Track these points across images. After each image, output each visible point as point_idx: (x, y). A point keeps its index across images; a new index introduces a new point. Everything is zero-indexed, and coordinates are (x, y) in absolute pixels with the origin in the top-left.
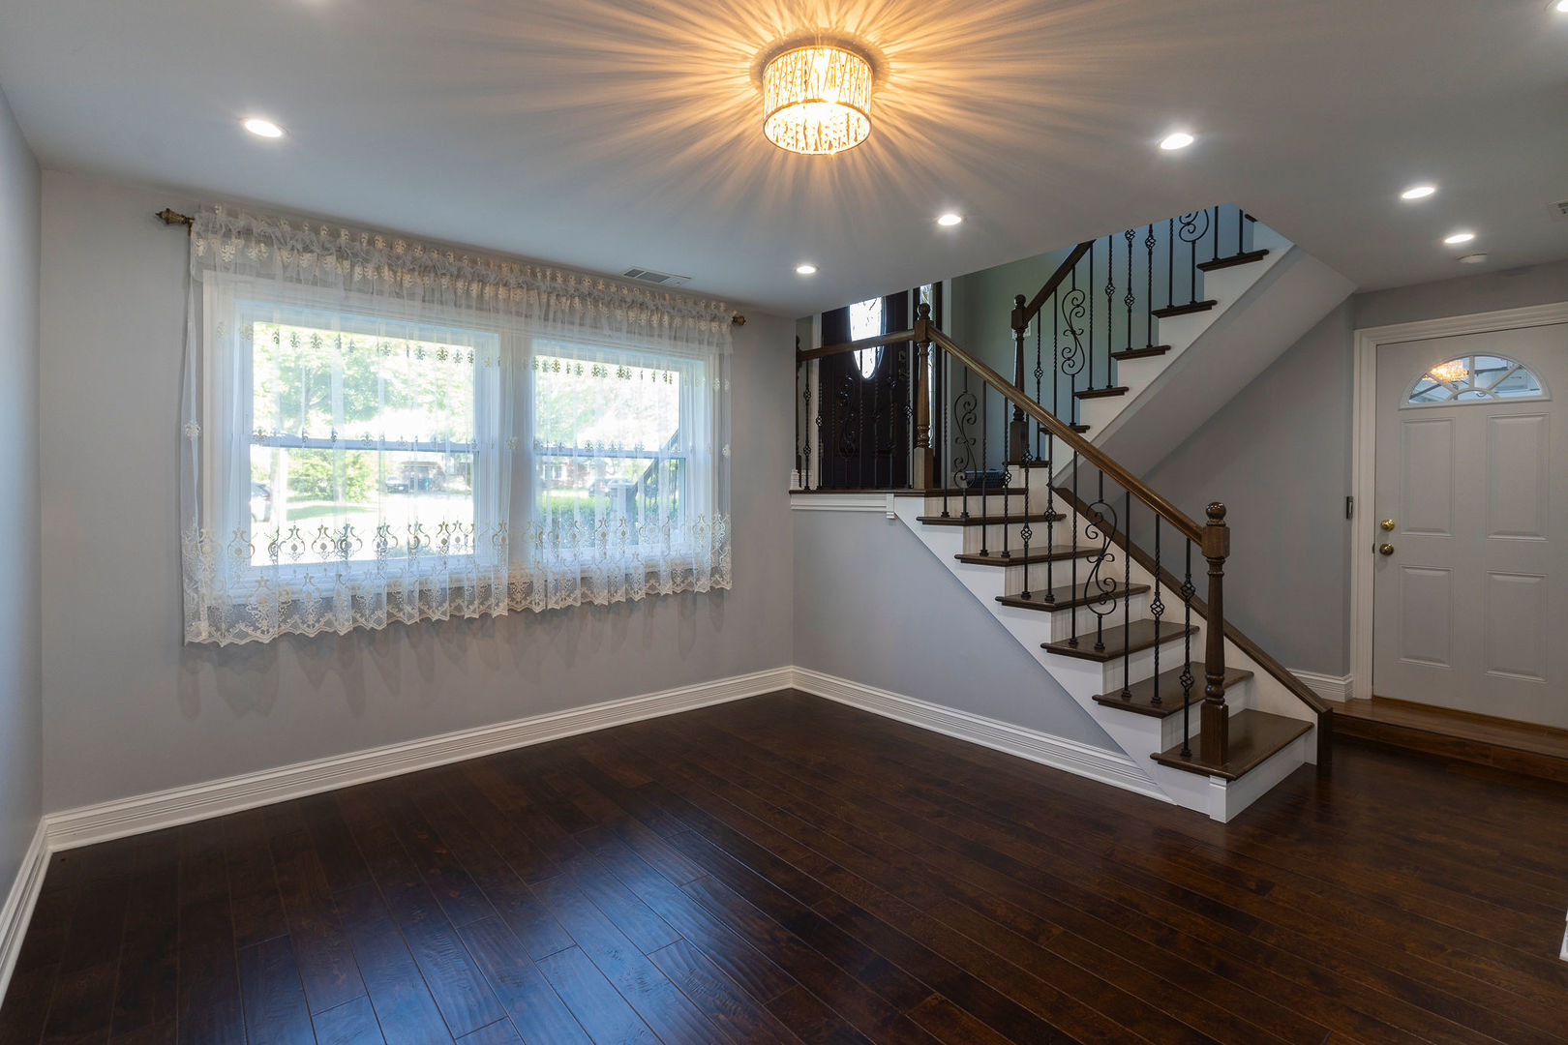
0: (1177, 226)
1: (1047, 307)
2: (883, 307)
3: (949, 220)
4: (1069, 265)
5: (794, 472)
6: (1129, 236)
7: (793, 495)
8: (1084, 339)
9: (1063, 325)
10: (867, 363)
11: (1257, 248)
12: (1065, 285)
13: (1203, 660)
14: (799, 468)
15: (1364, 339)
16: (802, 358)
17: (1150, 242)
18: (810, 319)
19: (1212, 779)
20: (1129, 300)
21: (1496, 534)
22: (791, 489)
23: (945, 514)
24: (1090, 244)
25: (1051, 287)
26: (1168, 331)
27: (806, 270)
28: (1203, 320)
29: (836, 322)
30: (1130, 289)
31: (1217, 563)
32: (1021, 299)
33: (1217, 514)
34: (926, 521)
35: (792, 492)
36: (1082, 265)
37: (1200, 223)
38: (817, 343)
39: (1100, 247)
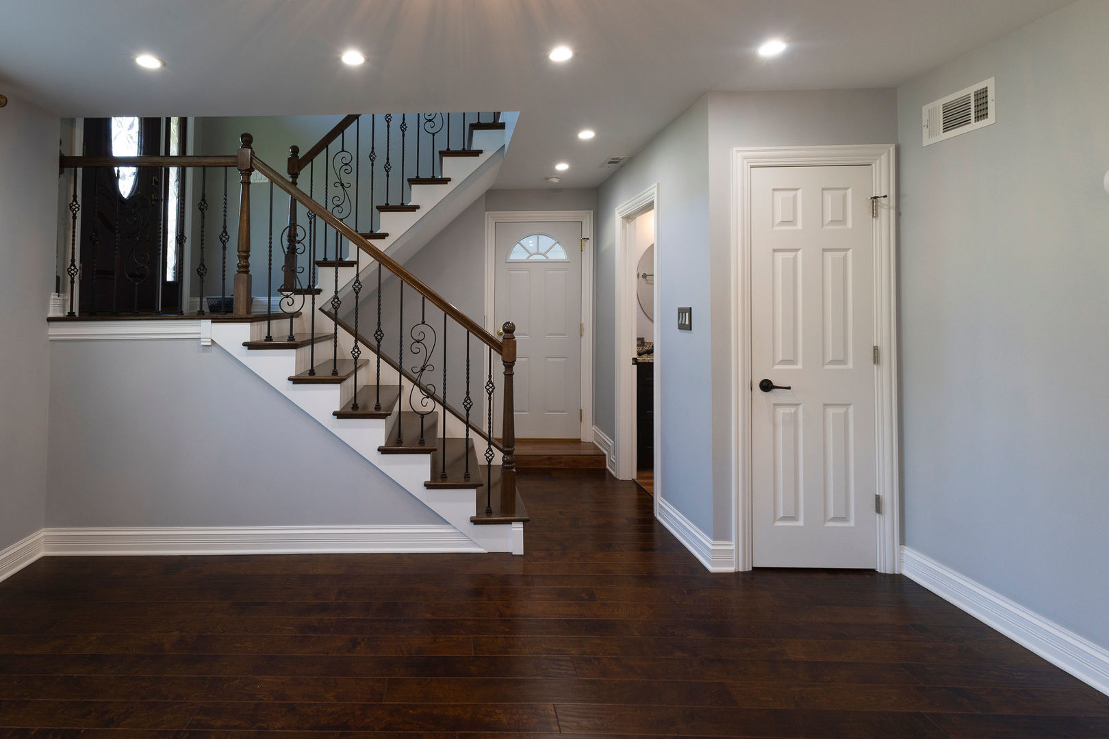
0: (422, 121)
1: (320, 159)
2: (141, 128)
3: (353, 58)
4: (340, 129)
5: (54, 295)
6: (388, 118)
7: (51, 323)
8: (351, 192)
9: (333, 178)
10: (126, 182)
11: (475, 147)
12: (335, 145)
13: (500, 436)
14: (58, 291)
15: (490, 217)
16: (66, 162)
17: (403, 127)
18: (71, 122)
19: (514, 524)
20: (387, 168)
21: (548, 335)
22: (51, 314)
23: (269, 338)
24: (357, 117)
25: (324, 143)
26: (418, 194)
27: (148, 62)
28: (441, 191)
29: (99, 132)
30: (388, 159)
31: (509, 365)
32: (295, 150)
33: (509, 329)
34: (250, 346)
35: (50, 320)
36: (350, 131)
37: (438, 121)
38: (78, 151)
39: (365, 120)
